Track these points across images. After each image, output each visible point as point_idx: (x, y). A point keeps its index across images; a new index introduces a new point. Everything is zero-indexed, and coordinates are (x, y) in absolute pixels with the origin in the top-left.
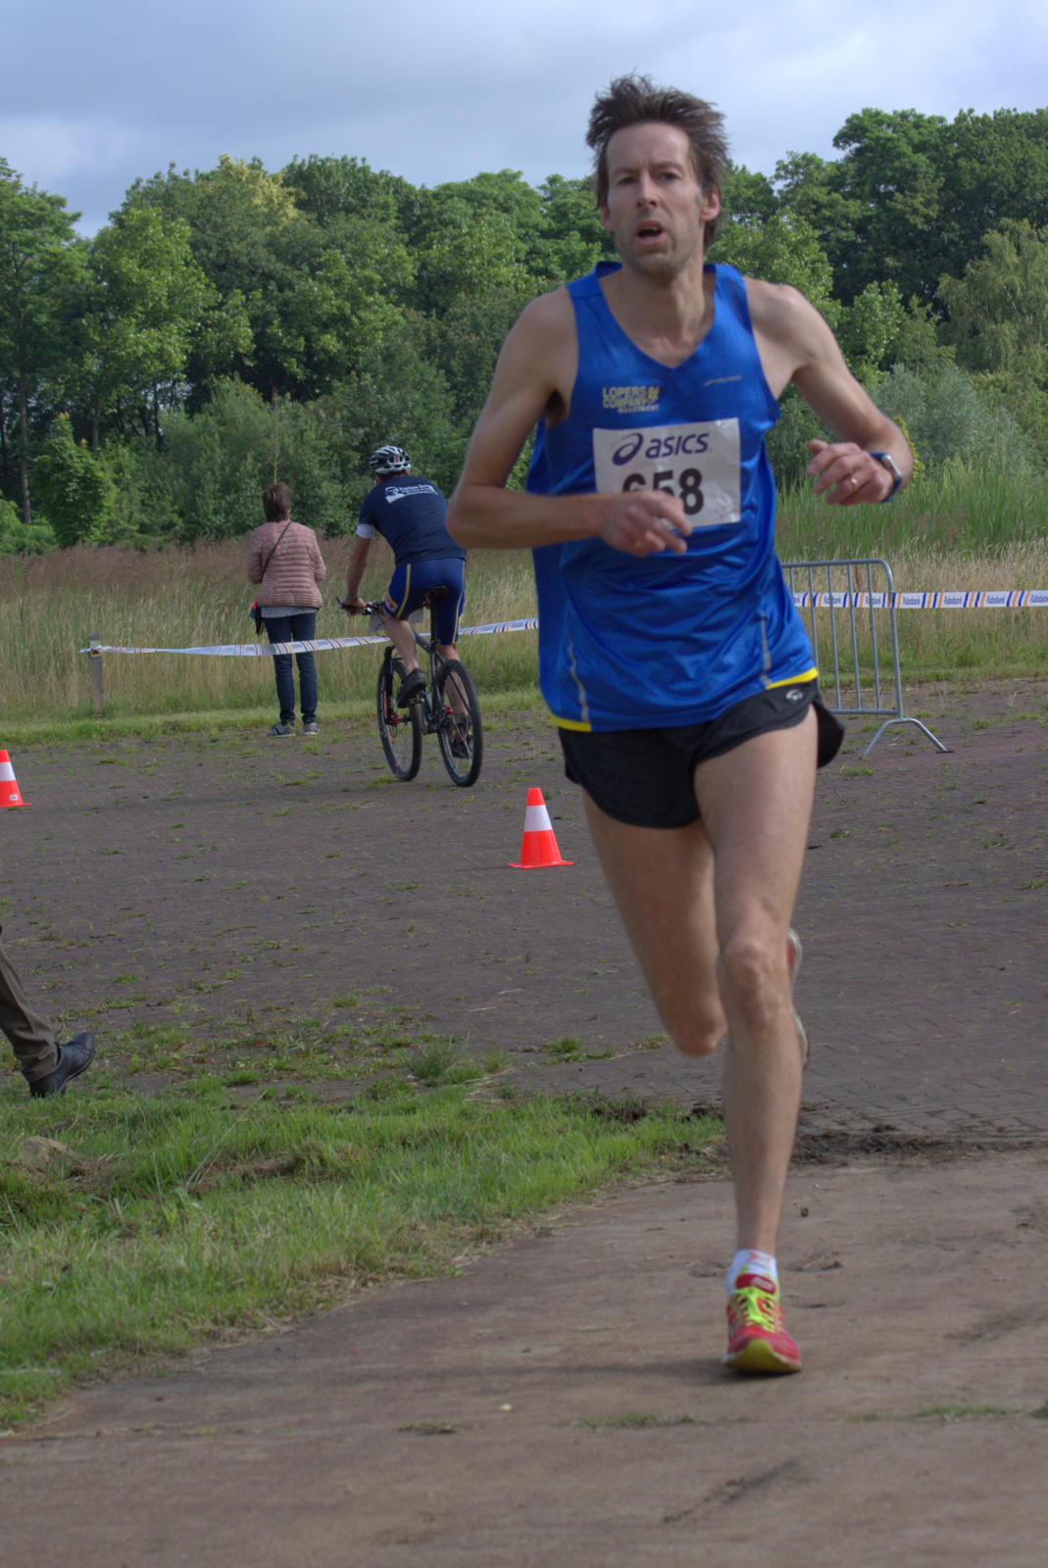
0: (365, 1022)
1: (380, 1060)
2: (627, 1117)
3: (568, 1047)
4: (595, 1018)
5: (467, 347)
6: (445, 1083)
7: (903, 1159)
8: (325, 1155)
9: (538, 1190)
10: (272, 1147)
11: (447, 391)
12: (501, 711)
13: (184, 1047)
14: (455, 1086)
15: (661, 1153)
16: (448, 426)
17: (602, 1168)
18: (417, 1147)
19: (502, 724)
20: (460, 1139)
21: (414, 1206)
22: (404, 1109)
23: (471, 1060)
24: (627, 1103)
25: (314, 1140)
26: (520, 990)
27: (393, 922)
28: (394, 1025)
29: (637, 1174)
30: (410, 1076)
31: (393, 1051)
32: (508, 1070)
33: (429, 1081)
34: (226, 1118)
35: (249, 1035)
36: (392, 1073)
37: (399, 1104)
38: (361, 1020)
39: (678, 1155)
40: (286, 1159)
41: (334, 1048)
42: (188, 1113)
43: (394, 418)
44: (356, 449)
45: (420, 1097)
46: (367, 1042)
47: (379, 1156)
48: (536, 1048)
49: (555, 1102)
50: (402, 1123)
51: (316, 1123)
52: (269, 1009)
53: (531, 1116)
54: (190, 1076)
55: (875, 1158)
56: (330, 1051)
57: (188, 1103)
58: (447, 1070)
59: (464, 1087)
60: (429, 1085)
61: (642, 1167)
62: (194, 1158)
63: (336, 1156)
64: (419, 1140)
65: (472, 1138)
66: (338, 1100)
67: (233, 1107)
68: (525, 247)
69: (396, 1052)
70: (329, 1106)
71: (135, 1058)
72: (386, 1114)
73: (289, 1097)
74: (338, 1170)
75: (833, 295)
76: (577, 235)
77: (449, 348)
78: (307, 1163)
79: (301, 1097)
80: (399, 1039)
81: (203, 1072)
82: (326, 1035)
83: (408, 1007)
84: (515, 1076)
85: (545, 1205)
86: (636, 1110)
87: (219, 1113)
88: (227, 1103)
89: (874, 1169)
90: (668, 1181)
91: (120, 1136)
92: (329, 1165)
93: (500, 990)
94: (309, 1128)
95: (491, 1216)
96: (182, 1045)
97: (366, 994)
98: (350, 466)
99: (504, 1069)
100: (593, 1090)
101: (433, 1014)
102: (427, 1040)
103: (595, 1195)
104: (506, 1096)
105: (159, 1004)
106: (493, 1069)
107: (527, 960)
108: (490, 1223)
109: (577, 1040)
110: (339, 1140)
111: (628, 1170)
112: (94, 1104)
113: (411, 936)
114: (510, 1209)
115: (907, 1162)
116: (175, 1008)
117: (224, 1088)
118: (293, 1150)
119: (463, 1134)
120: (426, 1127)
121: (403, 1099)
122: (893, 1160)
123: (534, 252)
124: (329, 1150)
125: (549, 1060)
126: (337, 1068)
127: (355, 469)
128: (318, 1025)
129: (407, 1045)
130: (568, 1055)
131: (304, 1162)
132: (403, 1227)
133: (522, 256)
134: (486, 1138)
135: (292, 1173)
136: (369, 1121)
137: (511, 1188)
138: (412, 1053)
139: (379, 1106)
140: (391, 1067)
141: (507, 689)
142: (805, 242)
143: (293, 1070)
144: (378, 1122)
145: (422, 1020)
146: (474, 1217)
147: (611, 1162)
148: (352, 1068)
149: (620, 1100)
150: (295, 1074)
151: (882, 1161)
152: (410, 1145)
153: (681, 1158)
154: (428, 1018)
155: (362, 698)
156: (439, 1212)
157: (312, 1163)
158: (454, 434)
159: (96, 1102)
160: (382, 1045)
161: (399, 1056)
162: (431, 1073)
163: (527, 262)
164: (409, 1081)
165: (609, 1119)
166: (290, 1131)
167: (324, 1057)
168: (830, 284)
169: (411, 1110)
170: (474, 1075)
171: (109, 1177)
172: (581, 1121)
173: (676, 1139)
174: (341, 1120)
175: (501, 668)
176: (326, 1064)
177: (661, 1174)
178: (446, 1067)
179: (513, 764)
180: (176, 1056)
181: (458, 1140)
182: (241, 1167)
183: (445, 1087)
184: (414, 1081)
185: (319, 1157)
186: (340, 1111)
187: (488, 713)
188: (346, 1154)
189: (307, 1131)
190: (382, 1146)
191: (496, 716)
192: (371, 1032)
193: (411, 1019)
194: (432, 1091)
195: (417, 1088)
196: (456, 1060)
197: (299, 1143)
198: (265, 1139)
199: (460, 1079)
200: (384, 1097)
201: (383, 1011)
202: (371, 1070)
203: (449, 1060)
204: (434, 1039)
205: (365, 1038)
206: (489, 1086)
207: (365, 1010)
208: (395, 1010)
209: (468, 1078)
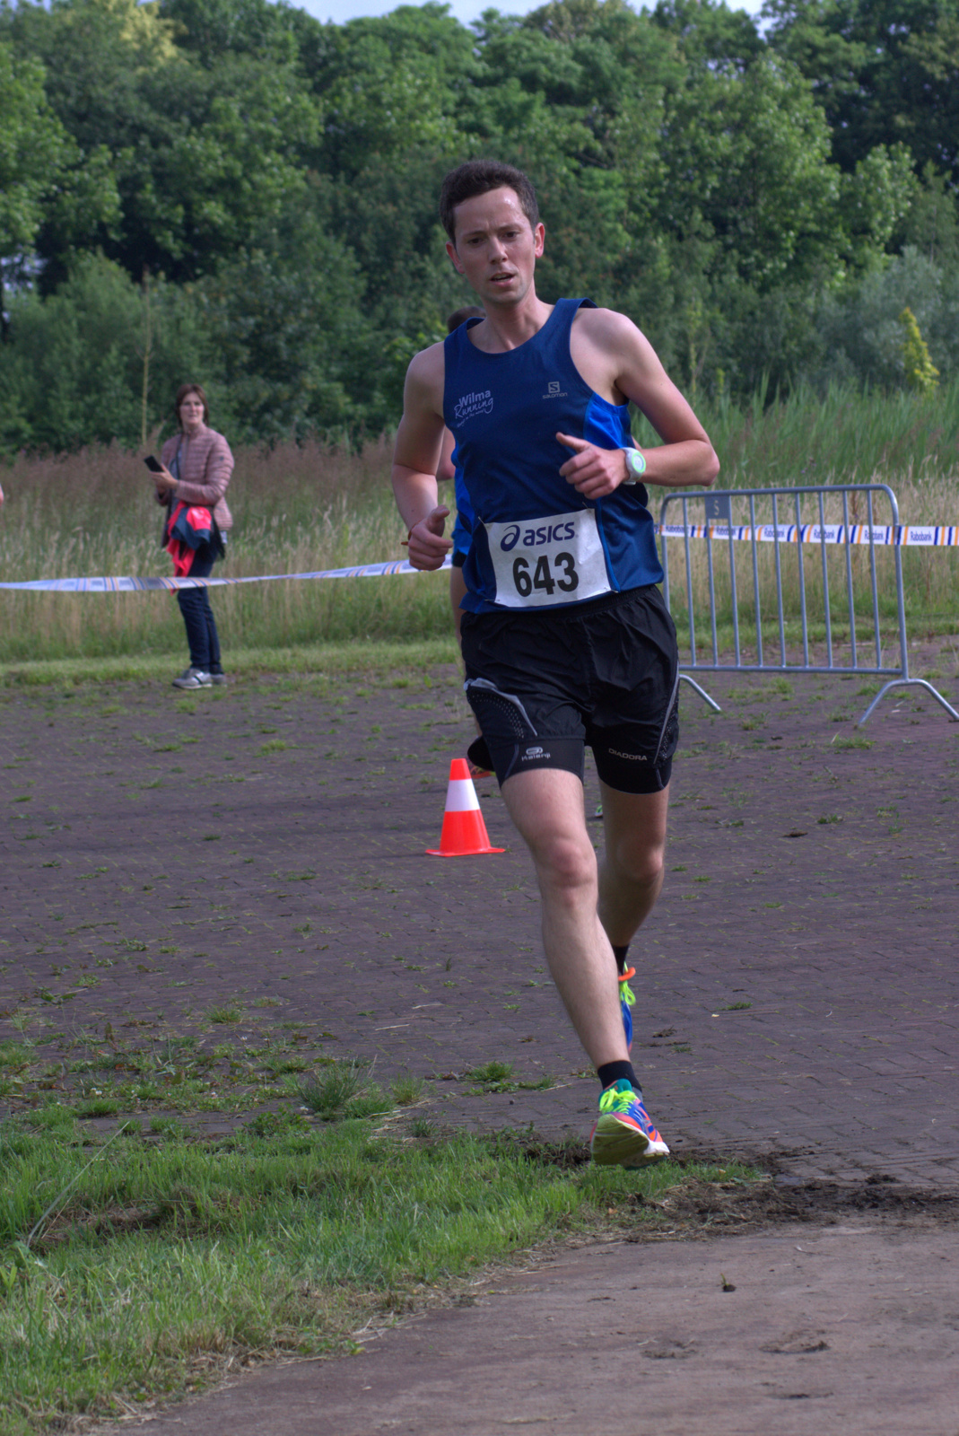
0: (249, 1041)
1: (267, 1088)
2: (567, 1161)
3: (496, 1075)
4: (529, 1040)
5: (382, 220)
6: (347, 1117)
7: (904, 1217)
8: (199, 1204)
9: (458, 1249)
10: (134, 1193)
11: (357, 273)
12: (418, 665)
13: (28, 1070)
14: (358, 1120)
15: (608, 1206)
16: (358, 316)
17: (537, 1223)
18: (311, 1195)
19: (419, 680)
20: (364, 1186)
21: (307, 1267)
22: (295, 1148)
23: (379, 1090)
24: (567, 1144)
25: (185, 1186)
26: (438, 1004)
27: (284, 919)
28: (284, 1045)
29: (578, 1231)
30: (303, 1108)
31: (283, 1077)
32: (424, 1101)
33: (326, 1114)
34: (77, 1157)
35: (107, 1055)
36: (282, 1103)
37: (290, 1141)
38: (244, 1038)
39: (629, 1208)
40: (149, 1208)
41: (211, 1072)
42: (31, 1149)
43: (291, 305)
44: (245, 342)
45: (316, 1134)
46: (251, 1066)
47: (265, 1206)
48: (457, 1076)
49: (480, 1141)
50: (293, 1166)
51: (187, 1164)
52: (132, 1025)
53: (450, 1159)
54: (34, 1106)
55: (869, 1215)
56: (206, 1077)
57: (32, 1138)
58: (348, 1101)
59: (369, 1122)
60: (326, 1120)
61: (585, 1222)
62: (38, 1206)
63: (212, 1204)
64: (313, 1186)
65: (378, 1184)
66: (215, 1137)
67: (86, 1144)
68: (453, 96)
69: (286, 1078)
70: (204, 1144)
72: (274, 1153)
73: (155, 1131)
74: (215, 1222)
75: (830, 161)
76: (515, 83)
77: (359, 220)
78: (176, 1213)
79: (170, 1132)
80: (294, 1060)
81: (51, 1100)
82: (202, 1057)
83: (301, 1023)
84: (432, 1109)
85: (467, 1268)
86: (579, 1153)
87: (67, 1152)
88: (79, 1138)
89: (869, 1229)
90: (617, 1240)
92: (203, 1215)
93: (414, 1004)
94: (179, 1170)
95: (400, 1281)
96: (25, 1067)
97: (251, 1008)
98: (237, 363)
99: (418, 1101)
100: (526, 1128)
101: (333, 1033)
102: (325, 1064)
103: (527, 1257)
104: (420, 1133)
106: (404, 1101)
107: (448, 968)
108: (399, 1289)
109: (508, 1066)
110: (215, 1185)
111: (568, 1226)
113: (306, 936)
114: (424, 1272)
115: (909, 1221)
116: (17, 1022)
117: (76, 1121)
118: (159, 1197)
119: (367, 1179)
120: (322, 1170)
121: (294, 1136)
122: (893, 1220)
123: (464, 103)
124: (203, 1197)
125: (473, 1090)
126: (215, 1098)
127: (244, 367)
128: (192, 1044)
129: (300, 1070)
130: (496, 1084)
131: (173, 1211)
132: (293, 1292)
133: (451, 107)
134: (396, 1184)
135: (158, 1224)
136: (252, 1162)
137: (425, 1246)
138: (306, 1080)
139: (265, 1144)
140: (280, 1097)
142: (796, 94)
143: (160, 1099)
144: (264, 1164)
145: (319, 1039)
146: (379, 1281)
147: (548, 1216)
148: (233, 1097)
149: (559, 1139)
150: (163, 1104)
151: (879, 1219)
152: (302, 1193)
153: (633, 1212)
154: (326, 1038)
155: (250, 646)
156: (336, 1274)
157: (182, 1213)
158: (365, 326)
160: (269, 1070)
161: (290, 1084)
162: (329, 1105)
163: (455, 115)
164: (302, 1113)
165: (546, 1163)
166: (156, 1173)
167: (199, 1083)
168: (828, 147)
169: (304, 1150)
170: (382, 1108)
172: (510, 1165)
173: (627, 1189)
174: (219, 1160)
175: (419, 612)
176: (201, 1092)
177: (608, 1231)
178: (347, 1097)
179: (433, 730)
180: (18, 1080)
181: (361, 1187)
182: (95, 1217)
183: (346, 1122)
184: (308, 1114)
185: (190, 1205)
186: (217, 1150)
187: (403, 667)
188: (224, 1202)
189: (177, 1174)
190: (268, 1193)
191: (412, 670)
192: (256, 1053)
193: (305, 1038)
194: (330, 1126)
195: (312, 1123)
196: (359, 1088)
197: (167, 1188)
198: (126, 1183)
199: (365, 1112)
200: (271, 1135)
201: (272, 1029)
202: (256, 1100)
203: (351, 1088)
204: (333, 1063)
205: (249, 1061)
206: (398, 1122)
207: (250, 1027)
208: (286, 1026)
209: (374, 1112)
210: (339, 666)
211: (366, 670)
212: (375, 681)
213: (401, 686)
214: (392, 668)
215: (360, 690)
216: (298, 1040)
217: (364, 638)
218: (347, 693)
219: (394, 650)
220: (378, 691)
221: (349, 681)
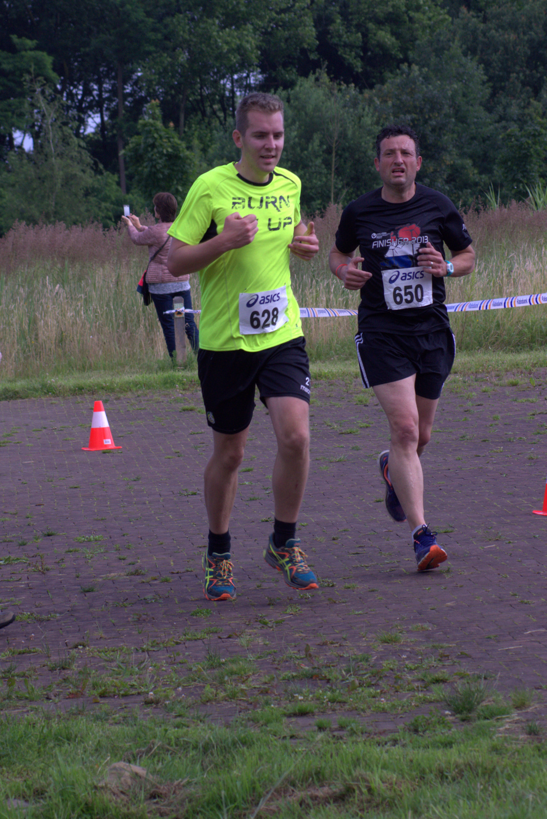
0: (408, 658)
1: (421, 695)
6: (479, 718)
8: (373, 785)
10: (327, 776)
12: (526, 368)
13: (250, 679)
14: (486, 722)
18: (454, 780)
19: (527, 380)
20: (492, 772)
22: (442, 744)
23: (501, 697)
25: (363, 772)
28: (433, 661)
30: (447, 712)
31: (432, 686)
32: (534, 707)
33: (463, 716)
34: (286, 748)
35: (307, 668)
36: (432, 707)
37: (437, 738)
38: (404, 657)
40: (337, 787)
41: (380, 682)
42: (253, 741)
45: (455, 732)
46: (410, 678)
47: (420, 788)
50: (440, 757)
51: (364, 755)
52: (325, 644)
54: (255, 707)
56: (376, 685)
57: (254, 732)
58: (479, 707)
59: (495, 723)
60: (463, 720)
62: (258, 785)
63: (383, 786)
64: (455, 773)
65: (502, 772)
66: (383, 733)
67: (292, 737)
69: (435, 688)
70: (377, 739)
71: (208, 688)
72: (427, 747)
73: (342, 728)
74: (384, 799)
78: (357, 792)
79: (352, 729)
80: (438, 675)
81: (267, 703)
82: (374, 670)
83: (445, 645)
84: (540, 713)
87: (279, 743)
88: (287, 732)
91: (193, 761)
92: (376, 794)
93: (526, 630)
94: (358, 760)
96: (248, 677)
99: (530, 706)
101: (467, 652)
102: (462, 677)
104: (532, 732)
105: (229, 637)
106: (520, 706)
110: (385, 772)
112: (173, 732)
116: (243, 641)
117: (284, 719)
118: (345, 780)
119: (494, 768)
120: (461, 761)
121: (441, 734)
124: (376, 780)
126: (383, 702)
128: (367, 660)
129: (444, 681)
131: (354, 790)
134: (515, 773)
135: (343, 800)
136: (411, 753)
138: (449, 689)
139: (420, 739)
140: (431, 702)
141: (531, 348)
143: (345, 703)
144: (419, 755)
145: (458, 657)
148: (396, 702)
150: (347, 707)
152: (447, 778)
154: (463, 656)
157: (361, 793)
159: (173, 730)
160: (423, 680)
161: (437, 692)
162: (466, 709)
164: (447, 715)
166: (342, 761)
167: (372, 690)
169: (448, 744)
170: (504, 712)
171: (183, 801)
174: (387, 752)
175: (526, 330)
176: (374, 697)
178: (479, 703)
179: (536, 418)
180: (243, 687)
181: (489, 773)
182: (300, 794)
183: (478, 722)
184: (451, 715)
185: (367, 787)
186: (386, 744)
187: (514, 370)
188: (391, 784)
189: (357, 762)
190: (422, 778)
191: (522, 372)
192: (413, 668)
193: (448, 656)
194: (467, 727)
195: (454, 722)
196: (487, 697)
197: (350, 774)
198: (320, 768)
199: (491, 715)
200: (424, 731)
201: (424, 648)
202: (413, 704)
203: (481, 697)
204: (468, 676)
205: (408, 673)
206: (517, 722)
207: (408, 647)
208: (434, 647)
209: (498, 715)
211: (488, 373)
212: (495, 381)
213: (514, 385)
214: (507, 371)
215: (484, 388)
216: (443, 657)
217: (487, 348)
218: (475, 390)
219: (509, 358)
220: (497, 388)
221: (476, 381)
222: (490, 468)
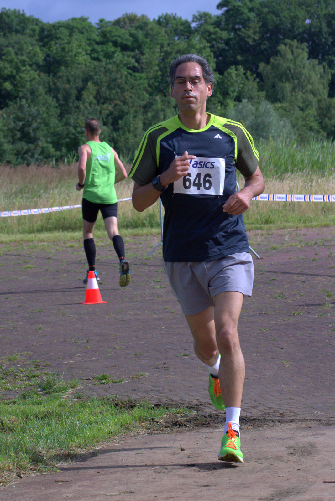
0: (21, 367)
1: (27, 383)
2: (128, 407)
3: (104, 378)
4: (115, 366)
5: (65, 89)
6: (54, 392)
8: (4, 422)
9: (92, 437)
11: (57, 107)
12: (77, 239)
14: (58, 393)
15: (142, 422)
16: (57, 122)
17: (118, 428)
18: (42, 418)
19: (78, 245)
20: (60, 415)
21: (41, 443)
22: (36, 403)
23: (64, 383)
24: (128, 401)
26: (84, 354)
27: (32, 326)
28: (32, 368)
29: (132, 431)
30: (39, 389)
31: (32, 379)
32: (80, 387)
33: (47, 391)
36: (32, 388)
37: (35, 400)
38: (19, 366)
39: (149, 423)
41: (8, 377)
43: (34, 118)
44: (19, 130)
45: (44, 398)
46: (22, 375)
47: (26, 422)
48: (91, 378)
49: (99, 400)
50: (36, 409)
53: (89, 406)
56: (6, 379)
58: (54, 387)
59: (61, 394)
60: (47, 393)
61: (134, 428)
63: (8, 422)
64: (42, 416)
65: (65, 415)
66: (9, 399)
68: (89, 48)
70: (6, 401)
72: (29, 405)
74: (9, 428)
76: (110, 44)
77: (57, 89)
80: (35, 374)
82: (5, 372)
83: (38, 361)
84: (83, 389)
85: (95, 443)
86: (132, 404)
90: (145, 434)
92: (5, 426)
93: (77, 354)
95: (72, 447)
98: (16, 137)
99: (78, 387)
100: (114, 396)
101: (49, 364)
102: (46, 374)
103: (115, 439)
104: (79, 398)
106: (73, 387)
107: (88, 342)
108: (72, 450)
109: (108, 375)
110: (9, 416)
111: (129, 429)
113: (40, 331)
114: (80, 444)
119: (61, 413)
120: (46, 410)
123: (93, 50)
124: (5, 420)
125: (96, 383)
126: (9, 386)
127: (18, 139)
129: (38, 376)
130: (104, 381)
132: (36, 451)
133: (89, 52)
134: (70, 415)
136: (22, 408)
137: (80, 436)
138: (40, 380)
139: (26, 401)
140: (31, 386)
142: (204, 48)
144: (26, 408)
145: (44, 366)
146: (65, 447)
147: (122, 426)
148: (15, 386)
149: (126, 400)
152: (39, 418)
153: (151, 424)
154: (47, 366)
155: (21, 233)
156: (51, 445)
158: (59, 125)
160: (28, 376)
161: (35, 381)
162: (48, 388)
163: (90, 55)
164: (39, 391)
165: (121, 408)
167: (4, 381)
168: (215, 66)
169: (39, 403)
170: (65, 389)
172: (109, 408)
173: (148, 416)
174: (11, 407)
176: (4, 384)
177: (142, 431)
178: (54, 385)
179: (82, 261)
183: (54, 394)
184: (41, 391)
186: (10, 403)
187: (72, 240)
188: (12, 421)
190: (27, 418)
191: (75, 241)
192: (23, 371)
193: (40, 366)
194: (48, 396)
195: (42, 394)
196: (58, 383)
199: (60, 391)
200: (28, 398)
201: (28, 362)
202: (23, 386)
203: (55, 383)
204: (49, 374)
205: (21, 373)
206: (71, 394)
207: (21, 362)
208: (33, 362)
209: (63, 390)
210: (51, 240)
211: (60, 241)
212: (63, 245)
213: (71, 247)
214: (68, 240)
215: (58, 248)
216: (37, 366)
217: (59, 230)
218: (53, 249)
219: (69, 235)
220: (64, 248)
221: (54, 245)
222: (60, 283)
